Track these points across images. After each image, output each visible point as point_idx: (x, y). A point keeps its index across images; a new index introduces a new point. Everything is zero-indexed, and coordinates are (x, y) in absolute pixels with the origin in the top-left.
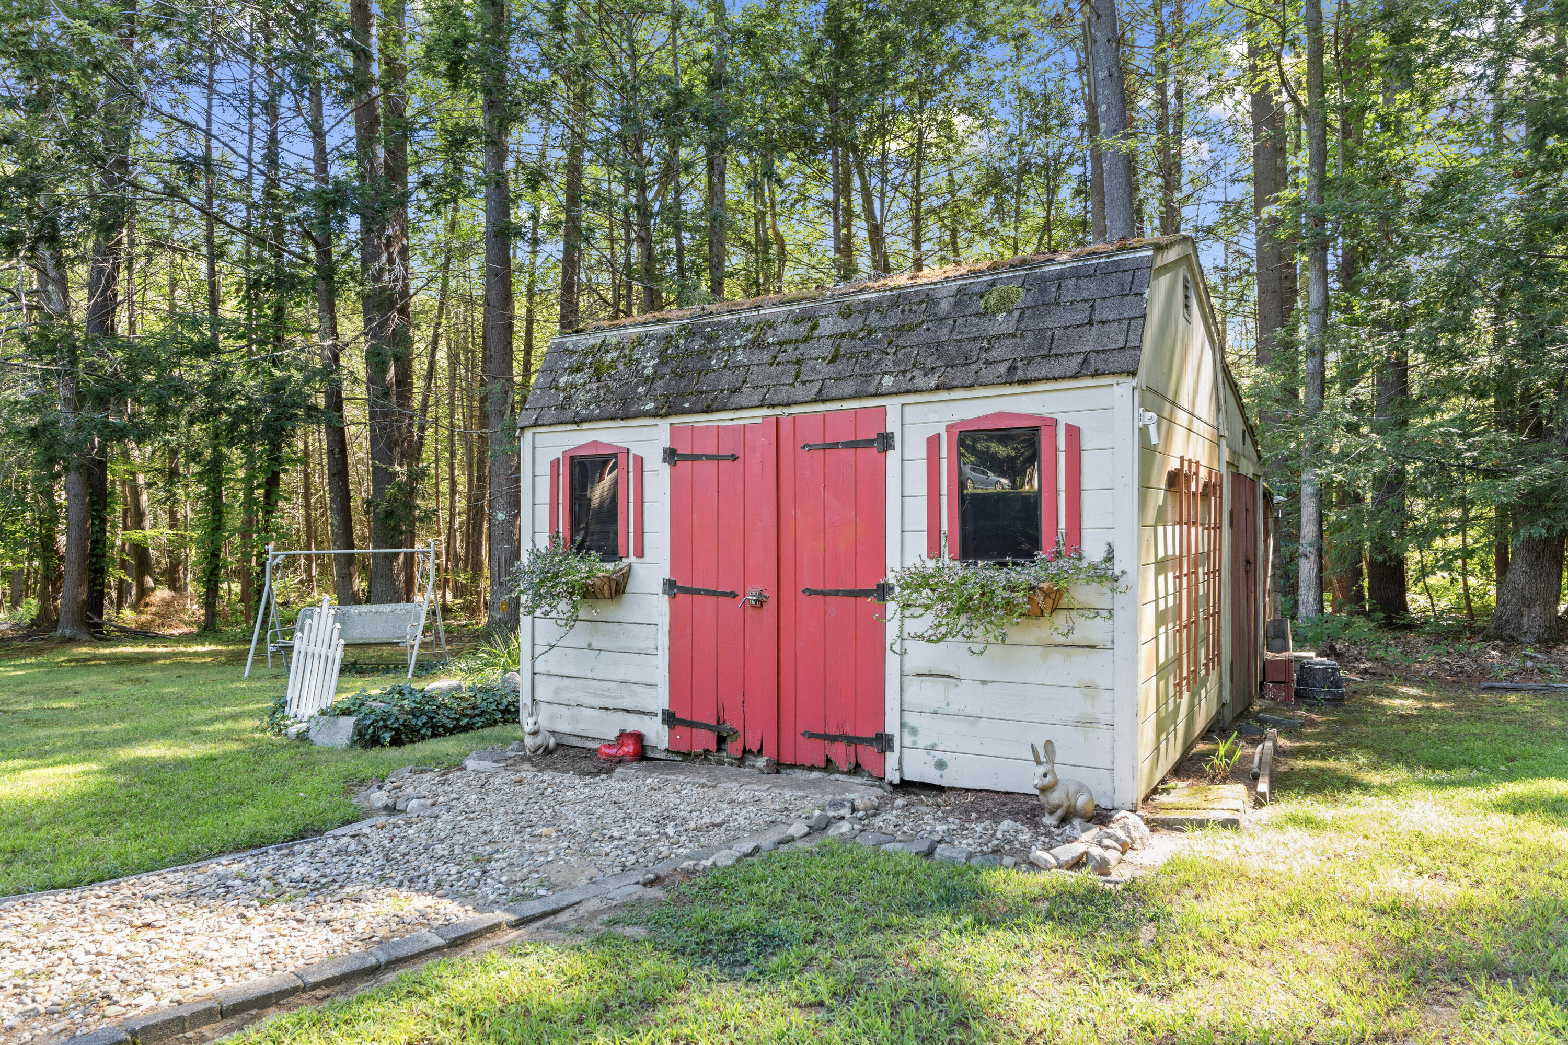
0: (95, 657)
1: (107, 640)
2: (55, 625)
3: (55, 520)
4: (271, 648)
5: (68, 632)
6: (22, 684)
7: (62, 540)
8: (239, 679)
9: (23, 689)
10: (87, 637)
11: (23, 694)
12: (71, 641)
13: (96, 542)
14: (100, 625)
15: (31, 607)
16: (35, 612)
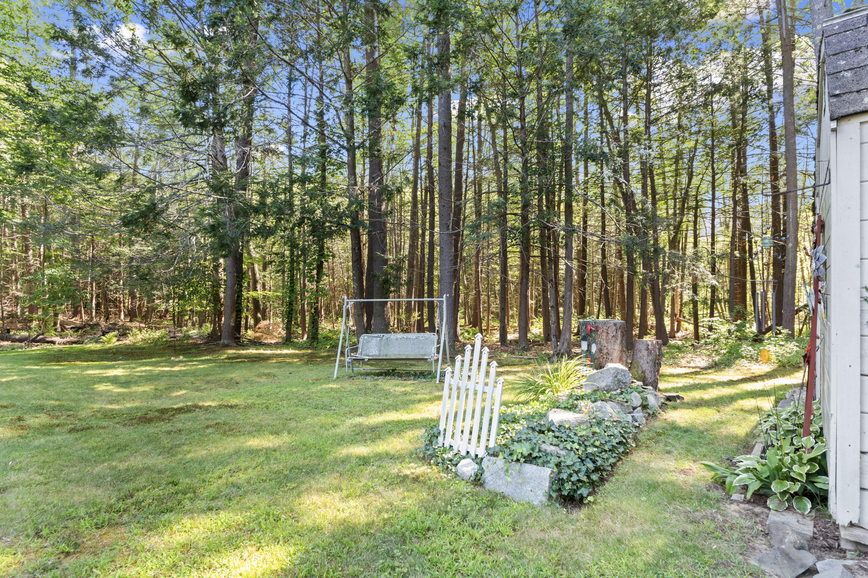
0: (239, 357)
1: (243, 346)
2: (220, 338)
3: (219, 286)
4: (348, 360)
5: (226, 342)
6: (207, 375)
7: (222, 295)
8: (328, 379)
9: (209, 378)
10: (235, 344)
11: (208, 382)
12: (227, 346)
13: (238, 296)
14: (239, 338)
15: (208, 328)
16: (210, 330)
